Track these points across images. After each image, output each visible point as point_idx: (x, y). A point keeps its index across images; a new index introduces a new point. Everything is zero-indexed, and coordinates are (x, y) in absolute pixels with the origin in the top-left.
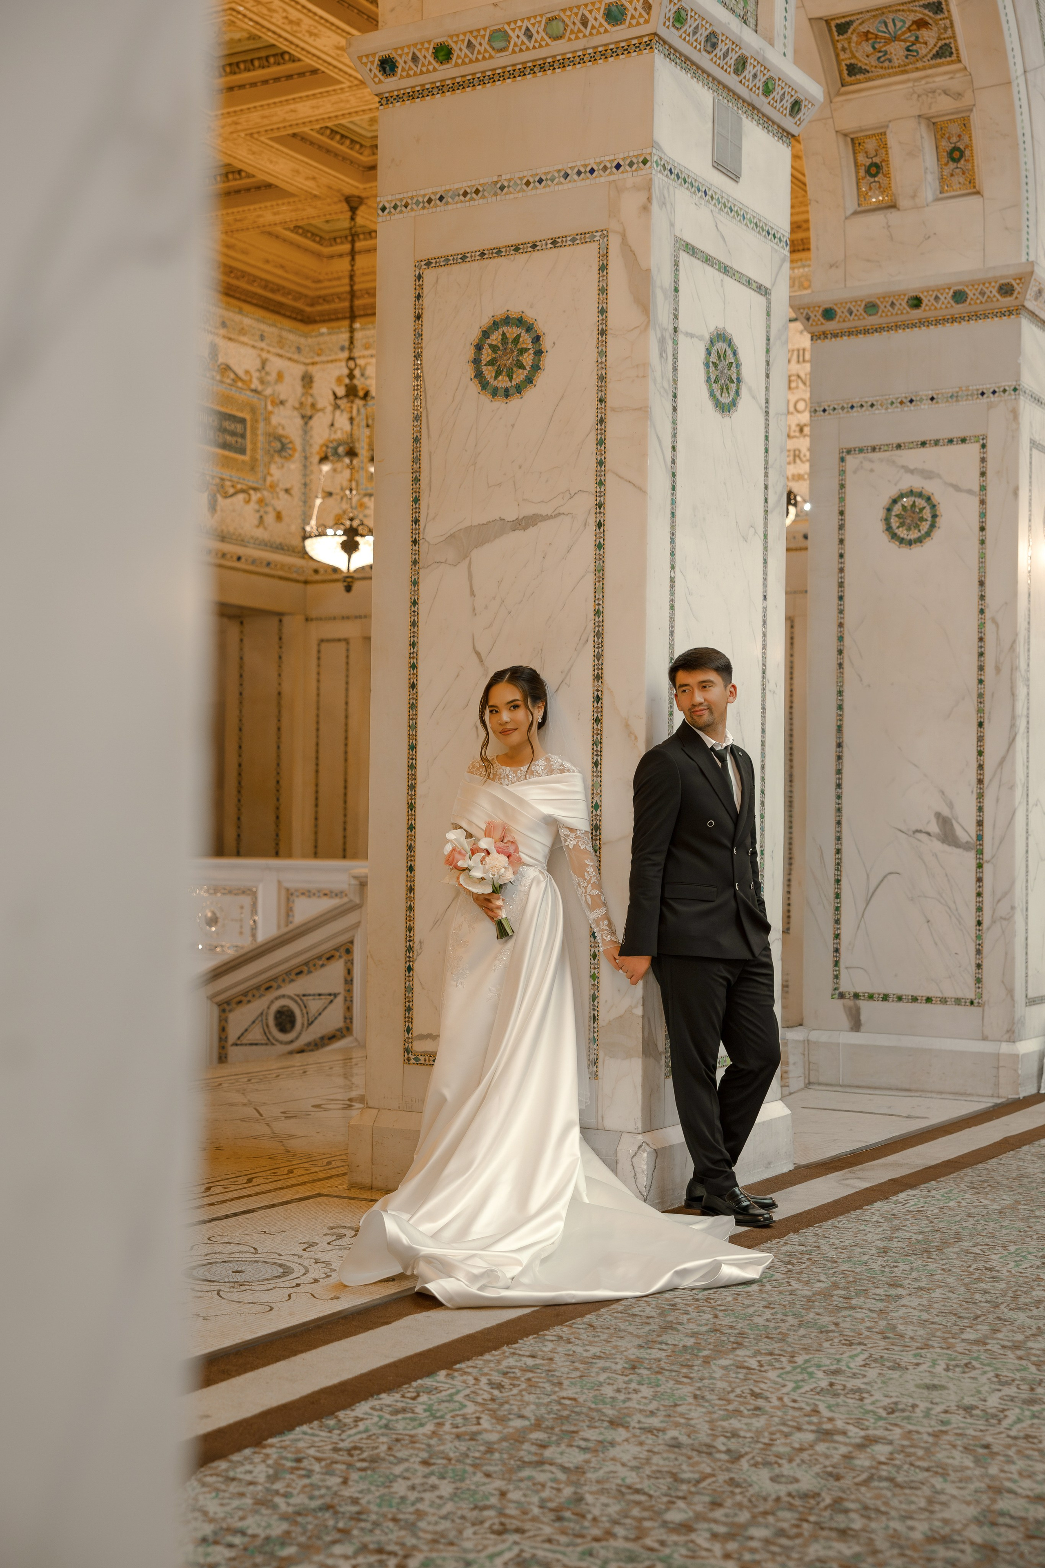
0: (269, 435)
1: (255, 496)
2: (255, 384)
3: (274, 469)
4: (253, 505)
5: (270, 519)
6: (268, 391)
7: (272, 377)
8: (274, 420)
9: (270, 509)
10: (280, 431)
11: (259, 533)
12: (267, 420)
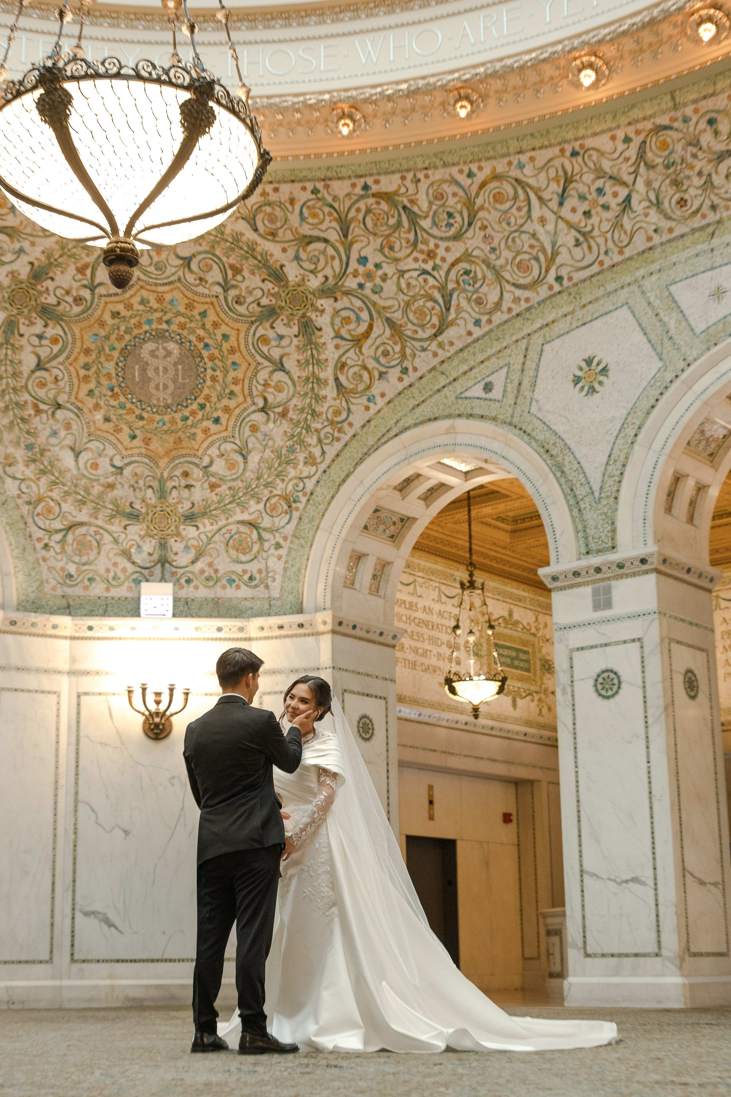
0: (541, 660)
1: (536, 697)
2: (533, 630)
3: (545, 680)
4: (535, 703)
5: (545, 711)
6: (540, 634)
7: (542, 626)
8: (544, 651)
9: (544, 704)
10: (548, 658)
11: (540, 719)
12: (540, 651)
